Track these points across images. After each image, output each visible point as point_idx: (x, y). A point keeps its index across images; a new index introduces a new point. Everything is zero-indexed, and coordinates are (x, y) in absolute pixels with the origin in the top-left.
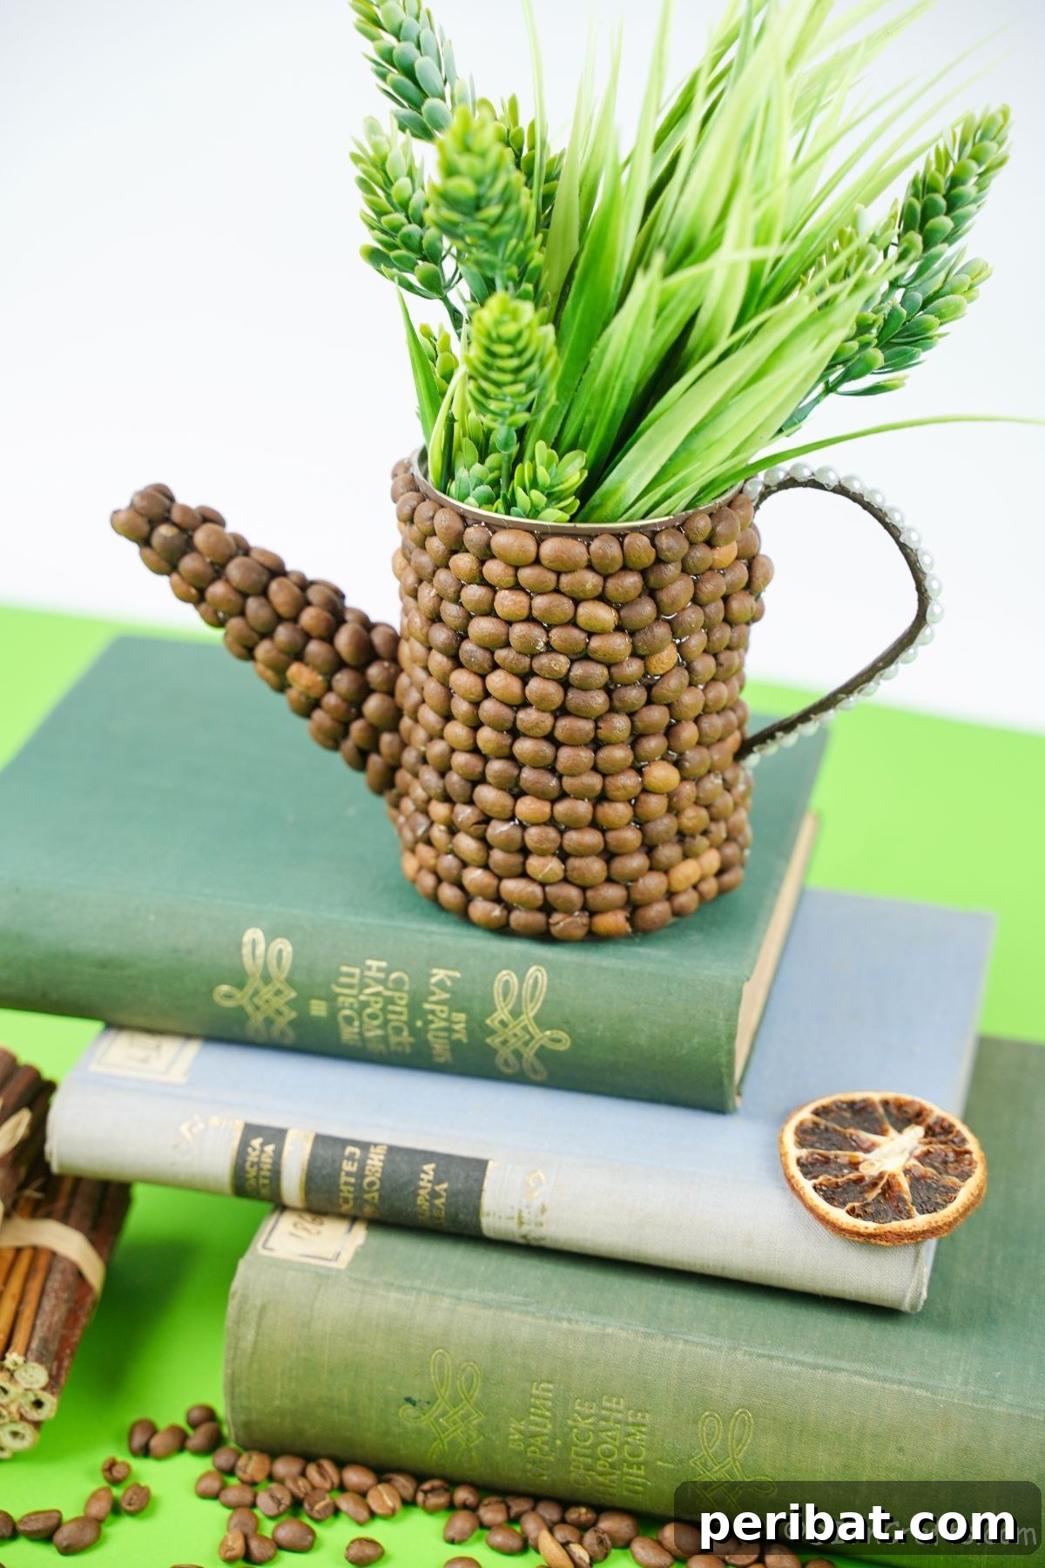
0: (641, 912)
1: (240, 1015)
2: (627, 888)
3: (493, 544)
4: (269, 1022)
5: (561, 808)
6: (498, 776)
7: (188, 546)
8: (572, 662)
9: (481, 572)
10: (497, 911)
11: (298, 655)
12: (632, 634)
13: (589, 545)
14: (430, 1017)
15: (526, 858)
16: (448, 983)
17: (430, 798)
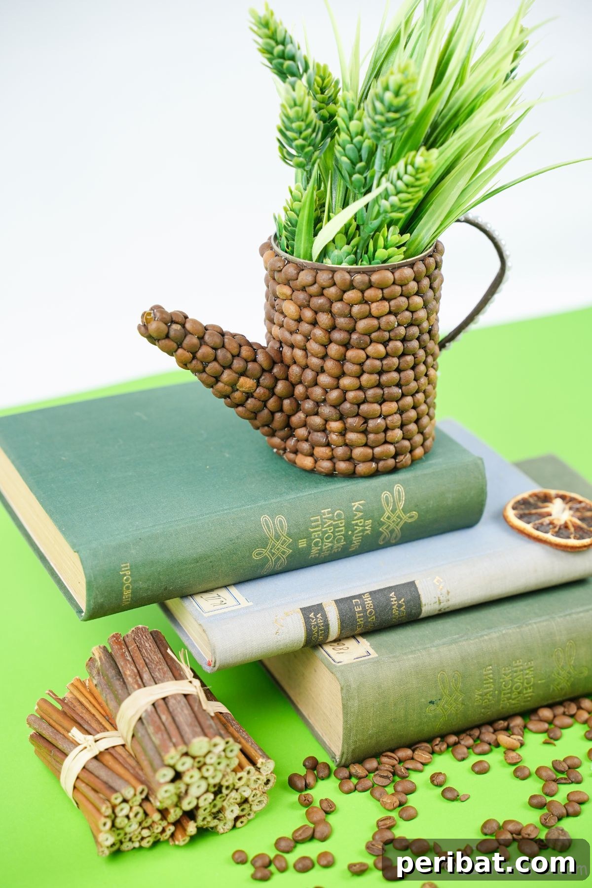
0: (426, 444)
1: (265, 561)
2: (423, 433)
3: (372, 280)
4: (278, 559)
5: (402, 402)
7: (186, 332)
8: (406, 328)
9: (363, 296)
10: (373, 465)
11: (243, 373)
12: (427, 308)
13: (412, 268)
14: (355, 527)
15: (386, 434)
16: (361, 507)
17: (326, 421)
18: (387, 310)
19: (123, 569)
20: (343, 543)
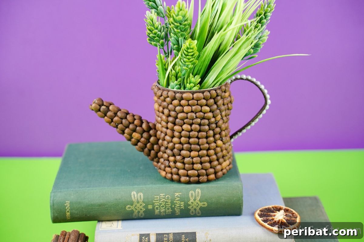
0: (217, 174)
1: (132, 212)
2: (214, 169)
3: (183, 96)
4: (139, 212)
5: (200, 152)
6: (186, 147)
7: (109, 110)
8: (201, 120)
9: (180, 103)
10: (188, 178)
11: (134, 131)
12: (213, 112)
13: (203, 94)
14: (176, 204)
15: (193, 165)
16: (179, 196)
17: (169, 156)
18: (191, 110)
19: (67, 203)
20: (170, 210)
